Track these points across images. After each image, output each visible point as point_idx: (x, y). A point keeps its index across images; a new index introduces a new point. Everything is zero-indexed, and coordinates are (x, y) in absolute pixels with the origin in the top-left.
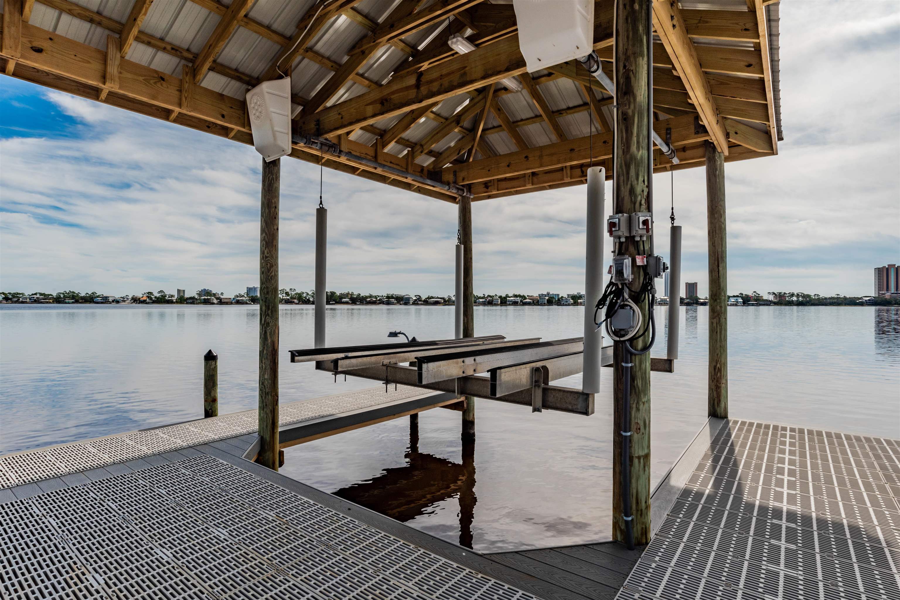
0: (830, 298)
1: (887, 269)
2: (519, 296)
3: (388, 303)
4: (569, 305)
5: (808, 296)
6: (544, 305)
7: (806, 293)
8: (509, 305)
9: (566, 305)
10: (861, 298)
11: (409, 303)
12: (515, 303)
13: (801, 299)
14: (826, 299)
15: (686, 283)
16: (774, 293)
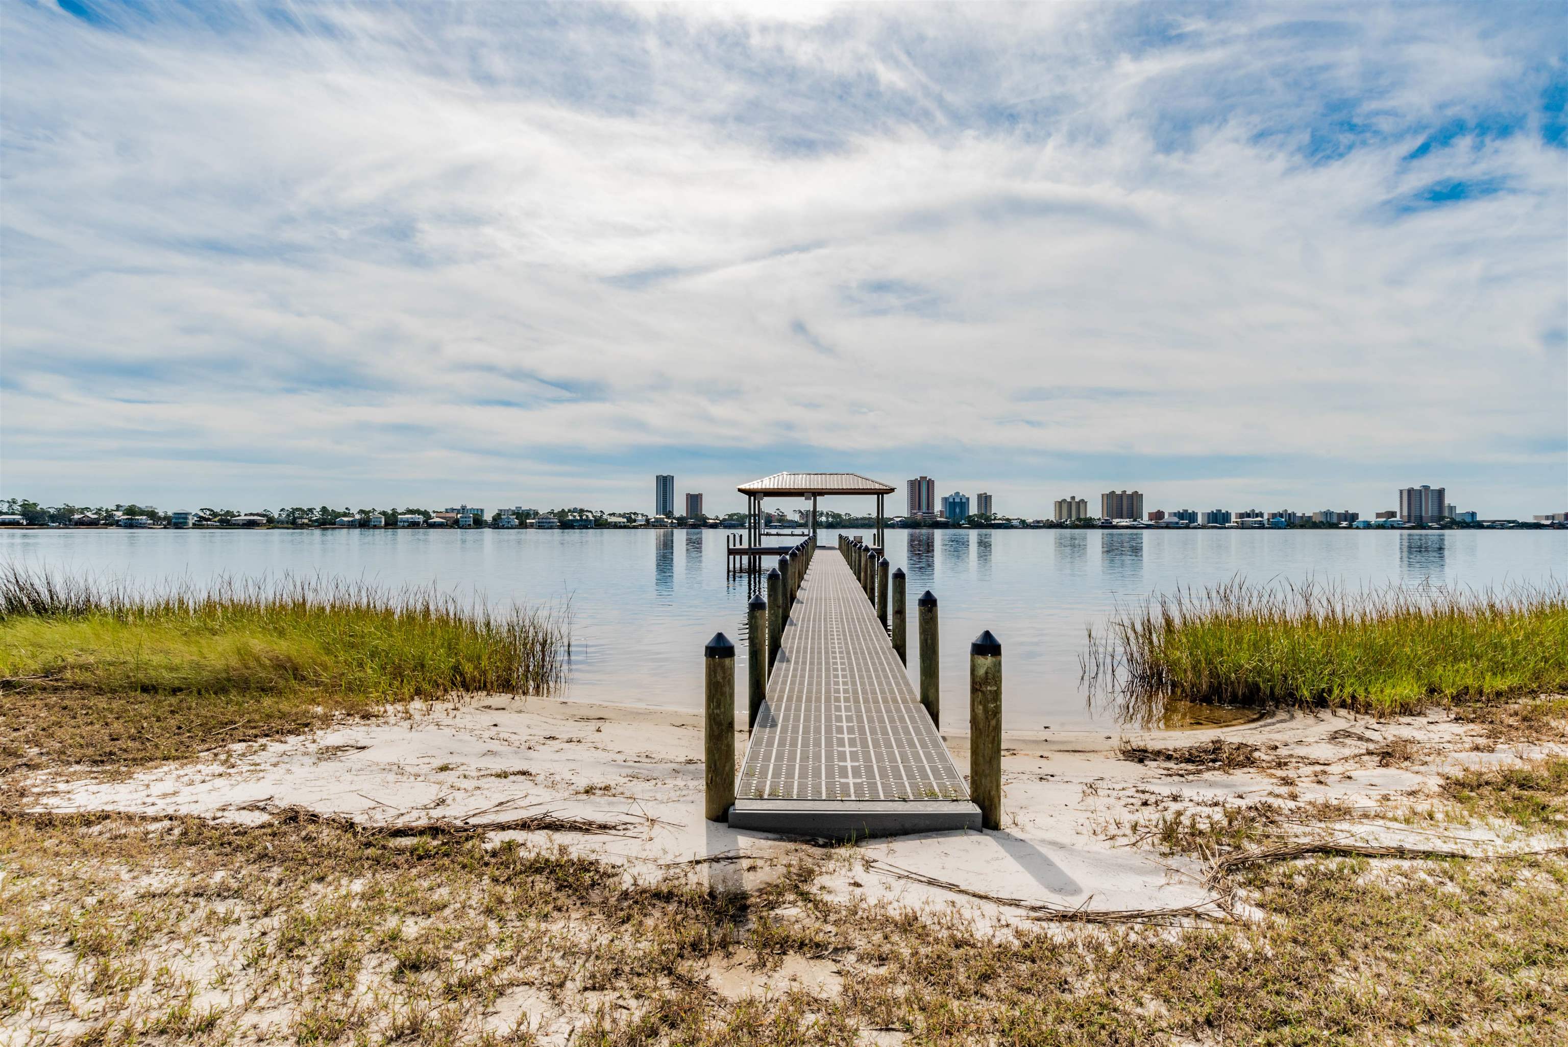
0: (862, 519)
1: (919, 482)
2: (418, 512)
3: (130, 525)
4: (512, 528)
5: (839, 516)
6: (469, 527)
7: (836, 512)
8: (403, 527)
9: (508, 528)
10: (892, 519)
11: (186, 523)
12: (414, 525)
13: (830, 519)
14: (857, 519)
15: (687, 495)
16: (800, 512)
